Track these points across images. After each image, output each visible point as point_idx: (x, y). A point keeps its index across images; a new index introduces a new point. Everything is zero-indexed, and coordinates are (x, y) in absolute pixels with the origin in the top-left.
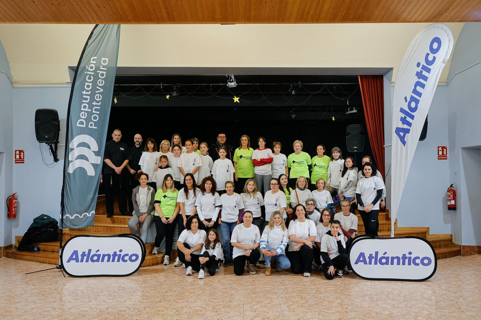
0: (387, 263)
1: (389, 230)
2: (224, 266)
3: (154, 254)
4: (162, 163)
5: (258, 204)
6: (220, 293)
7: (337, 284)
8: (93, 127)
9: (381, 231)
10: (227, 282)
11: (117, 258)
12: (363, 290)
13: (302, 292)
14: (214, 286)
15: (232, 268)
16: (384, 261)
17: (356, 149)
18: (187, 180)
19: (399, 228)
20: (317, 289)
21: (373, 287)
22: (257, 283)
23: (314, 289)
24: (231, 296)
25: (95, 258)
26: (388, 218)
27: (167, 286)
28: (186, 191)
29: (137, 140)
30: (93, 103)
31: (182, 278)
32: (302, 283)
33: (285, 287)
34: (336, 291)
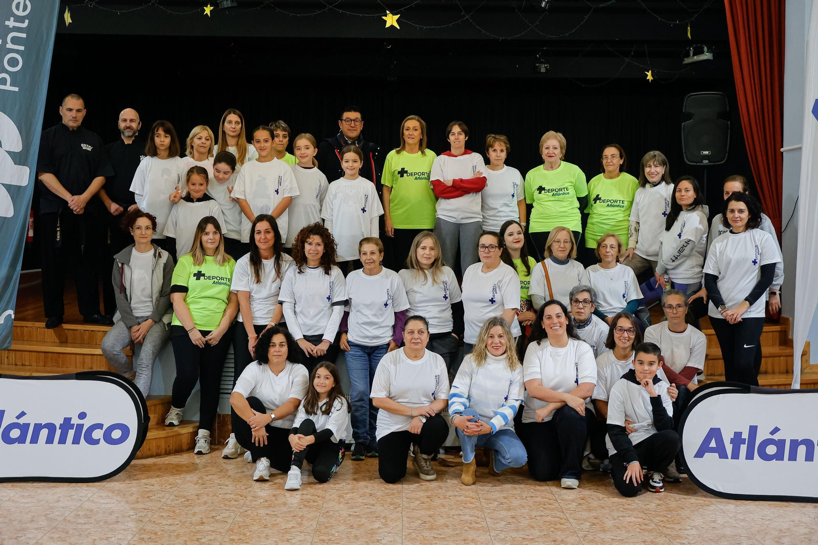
0: (779, 456)
1: (787, 372)
2: (354, 457)
3: (171, 425)
4: (192, 187)
5: (445, 297)
6: (342, 528)
7: (648, 507)
8: (8, 87)
9: (766, 373)
10: (360, 500)
11: (71, 433)
12: (713, 525)
13: (556, 527)
14: (327, 509)
15: (375, 463)
16: (771, 450)
17: (706, 157)
18: (259, 232)
19: (814, 366)
20: (595, 521)
21: (741, 518)
22: (438, 502)
23: (586, 520)
24: (372, 534)
25: (16, 433)
26: (786, 341)
27: (203, 508)
28: (256, 262)
29: (128, 124)
30: (7, 23)
31: (243, 488)
32: (557, 505)
33: (512, 513)
34: (644, 527)
